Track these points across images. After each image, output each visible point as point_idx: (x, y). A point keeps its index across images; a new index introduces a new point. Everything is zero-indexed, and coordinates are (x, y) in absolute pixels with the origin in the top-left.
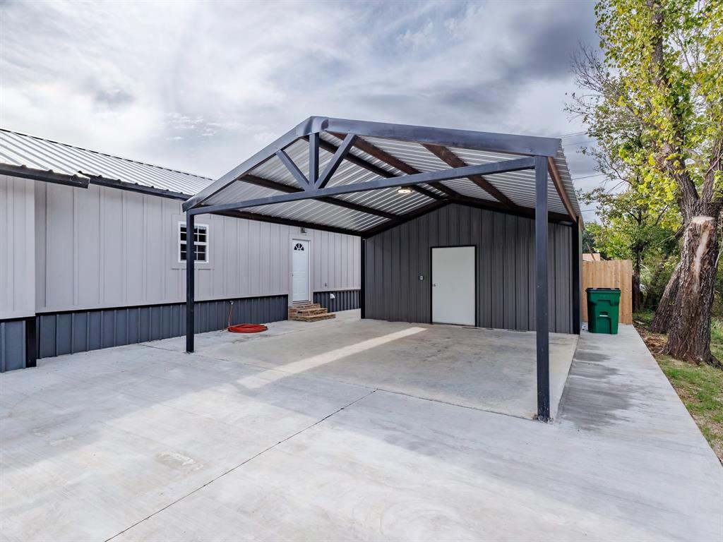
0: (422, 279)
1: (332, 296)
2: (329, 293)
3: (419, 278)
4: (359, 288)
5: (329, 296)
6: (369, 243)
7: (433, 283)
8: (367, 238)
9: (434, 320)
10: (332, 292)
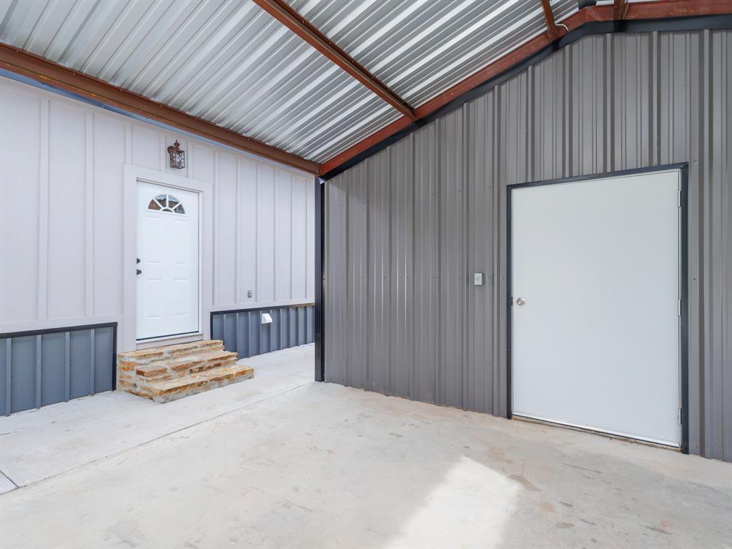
0: (478, 282)
1: (267, 318)
2: (257, 311)
3: (469, 279)
4: (311, 299)
5: (259, 319)
6: (334, 190)
7: (515, 296)
8: (328, 176)
9: (517, 409)
10: (267, 310)
